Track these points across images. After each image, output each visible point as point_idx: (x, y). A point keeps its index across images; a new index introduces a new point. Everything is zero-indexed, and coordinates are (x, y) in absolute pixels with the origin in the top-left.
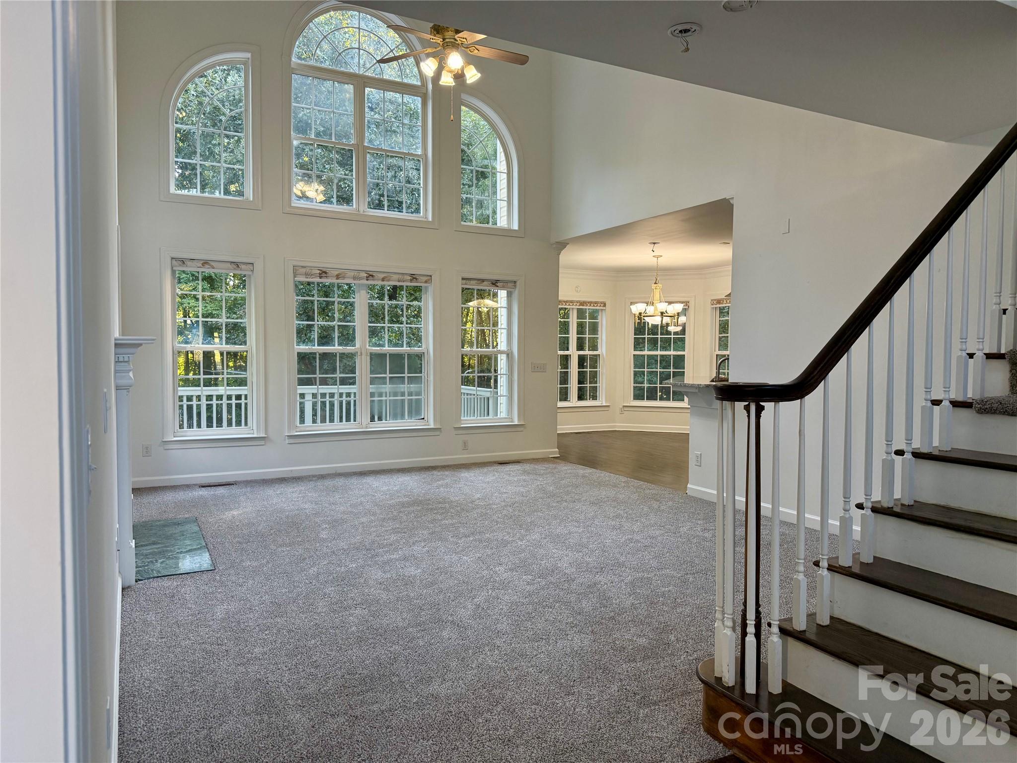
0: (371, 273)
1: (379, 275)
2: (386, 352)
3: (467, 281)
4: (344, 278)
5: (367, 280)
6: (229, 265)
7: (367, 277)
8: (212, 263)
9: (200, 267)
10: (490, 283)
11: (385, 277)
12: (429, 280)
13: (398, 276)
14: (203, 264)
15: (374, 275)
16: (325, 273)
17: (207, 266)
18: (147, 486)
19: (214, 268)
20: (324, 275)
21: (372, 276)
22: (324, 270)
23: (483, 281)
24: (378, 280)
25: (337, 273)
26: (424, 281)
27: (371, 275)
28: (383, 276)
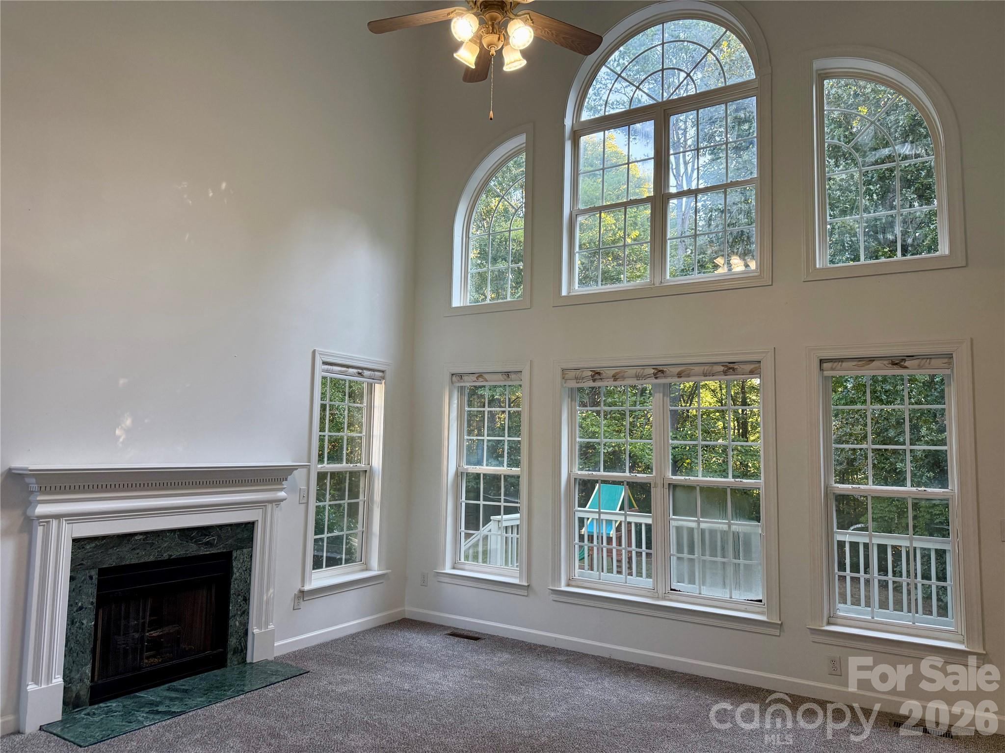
0: (661, 368)
1: (671, 370)
2: (695, 484)
3: (836, 364)
4: (623, 378)
5: (656, 378)
6: (500, 376)
7: (655, 374)
8: (486, 376)
9: (475, 381)
10: (886, 362)
11: (681, 371)
12: (756, 369)
13: (703, 368)
14: (477, 378)
15: (665, 370)
16: (599, 373)
17: (481, 379)
18: (438, 623)
19: (487, 381)
20: (597, 377)
21: (662, 372)
22: (598, 370)
23: (871, 360)
24: (672, 376)
25: (613, 372)
26: (748, 371)
27: (660, 371)
28: (678, 369)
